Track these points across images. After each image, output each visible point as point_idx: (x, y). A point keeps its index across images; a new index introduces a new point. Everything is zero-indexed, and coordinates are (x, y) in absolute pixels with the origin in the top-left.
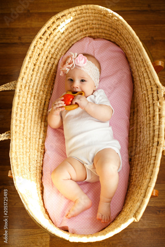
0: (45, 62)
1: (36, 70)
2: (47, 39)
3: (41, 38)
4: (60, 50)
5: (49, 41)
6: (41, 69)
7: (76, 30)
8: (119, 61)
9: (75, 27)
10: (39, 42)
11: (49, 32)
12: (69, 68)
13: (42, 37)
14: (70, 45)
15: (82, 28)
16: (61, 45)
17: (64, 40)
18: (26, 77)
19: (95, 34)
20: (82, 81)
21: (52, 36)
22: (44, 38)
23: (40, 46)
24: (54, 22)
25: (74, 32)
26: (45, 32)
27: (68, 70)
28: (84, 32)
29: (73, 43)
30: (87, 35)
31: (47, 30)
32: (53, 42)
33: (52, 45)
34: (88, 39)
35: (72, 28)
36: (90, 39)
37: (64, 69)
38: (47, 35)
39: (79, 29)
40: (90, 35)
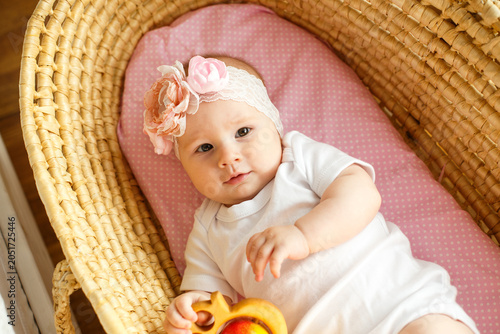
0: (91, 163)
1: (85, 198)
2: (54, 94)
3: (36, 101)
4: (102, 110)
5: (62, 97)
6: (95, 189)
7: (112, 29)
8: (274, 37)
9: (103, 20)
10: (41, 114)
11: (47, 72)
12: (181, 114)
13: (38, 95)
14: (118, 83)
15: (121, 14)
16: (96, 93)
17: (98, 76)
18: (78, 233)
19: (164, 12)
20: (242, 132)
21: (62, 79)
22: (46, 93)
23: (50, 123)
24: (42, 36)
25: (109, 38)
26: (37, 76)
27: (182, 122)
28: (135, 24)
29: (120, 73)
30: (145, 28)
31: (39, 69)
32: (75, 97)
33: (77, 107)
34: (155, 34)
35: (97, 30)
36: (161, 30)
37: (167, 125)
38: (46, 82)
39: (116, 22)
40: (150, 23)
